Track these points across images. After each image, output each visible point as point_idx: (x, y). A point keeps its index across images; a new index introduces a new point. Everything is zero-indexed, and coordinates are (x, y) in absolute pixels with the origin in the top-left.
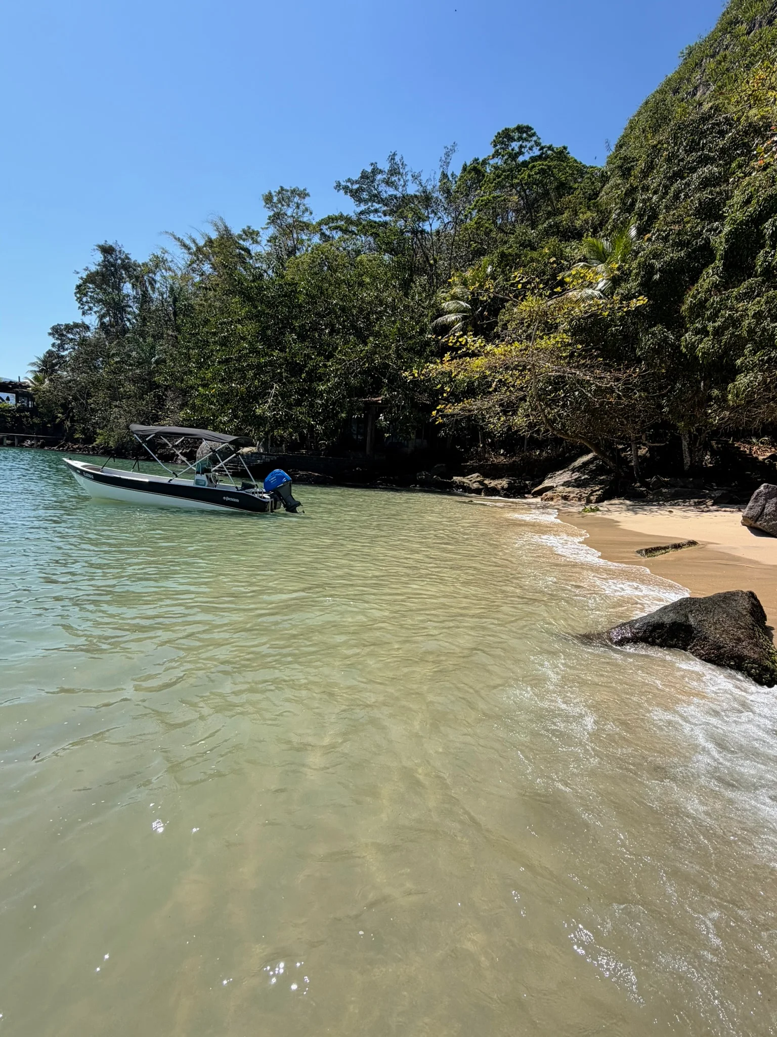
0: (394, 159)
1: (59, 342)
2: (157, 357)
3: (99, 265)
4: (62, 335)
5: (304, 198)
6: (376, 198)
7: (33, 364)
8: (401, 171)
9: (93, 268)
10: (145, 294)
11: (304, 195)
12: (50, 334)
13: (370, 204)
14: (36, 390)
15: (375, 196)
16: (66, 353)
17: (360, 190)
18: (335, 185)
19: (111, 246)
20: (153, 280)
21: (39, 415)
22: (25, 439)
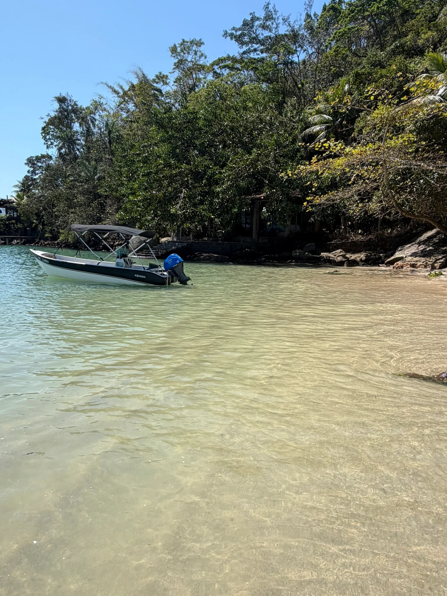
0: (268, 8)
1: (32, 169)
2: (98, 175)
3: (57, 111)
4: (34, 164)
5: (200, 46)
6: (255, 40)
7: (16, 186)
8: (274, 16)
9: (53, 114)
10: (89, 130)
11: (200, 44)
12: (26, 164)
13: (250, 45)
14: (19, 204)
15: (254, 38)
16: (37, 177)
17: (243, 35)
18: (223, 33)
19: (64, 97)
20: (94, 118)
21: (22, 222)
22: (13, 239)
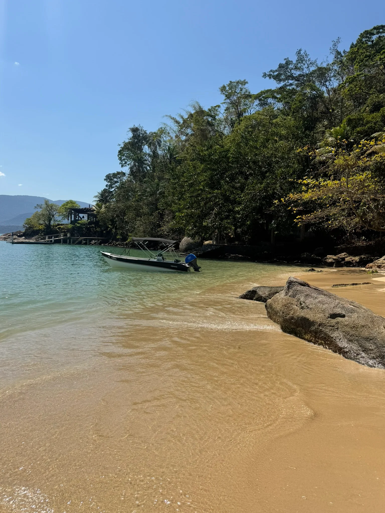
0: (300, 53)
1: (110, 183)
2: (160, 190)
3: (131, 139)
4: (111, 180)
5: (245, 85)
6: (292, 77)
7: (96, 197)
8: (305, 59)
9: (127, 141)
10: (154, 152)
11: (244, 83)
12: (105, 180)
13: (286, 81)
14: (98, 212)
15: (289, 76)
16: (113, 189)
17: (279, 75)
18: (263, 75)
19: (137, 128)
20: (160, 140)
21: (100, 226)
22: (91, 240)
